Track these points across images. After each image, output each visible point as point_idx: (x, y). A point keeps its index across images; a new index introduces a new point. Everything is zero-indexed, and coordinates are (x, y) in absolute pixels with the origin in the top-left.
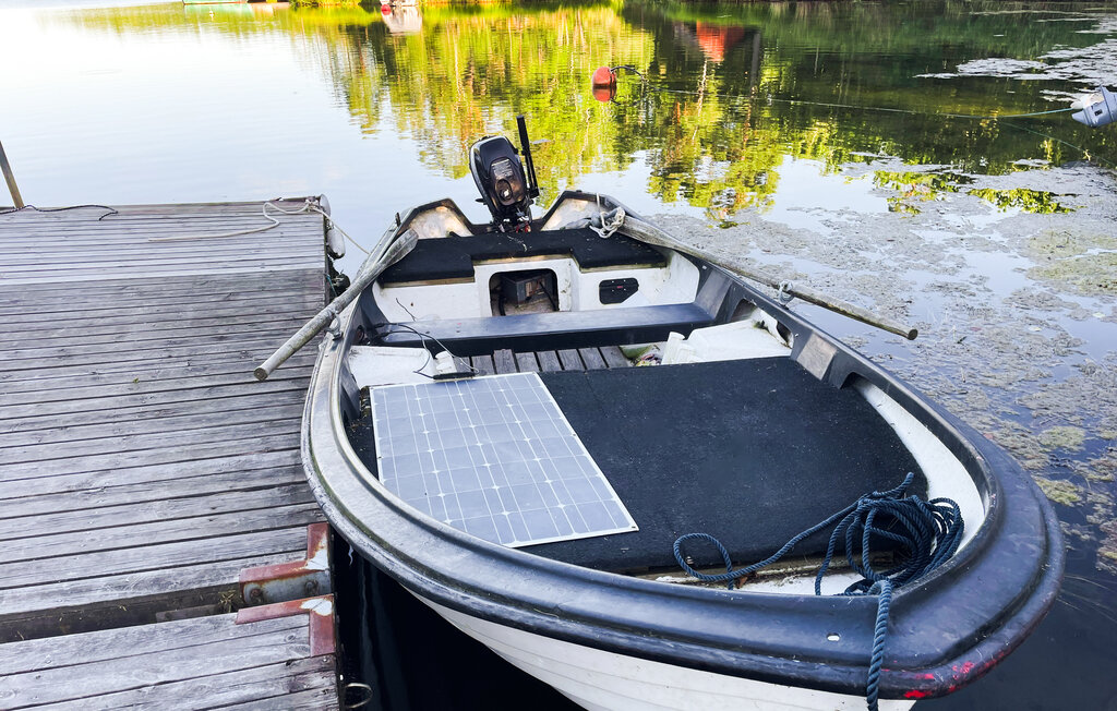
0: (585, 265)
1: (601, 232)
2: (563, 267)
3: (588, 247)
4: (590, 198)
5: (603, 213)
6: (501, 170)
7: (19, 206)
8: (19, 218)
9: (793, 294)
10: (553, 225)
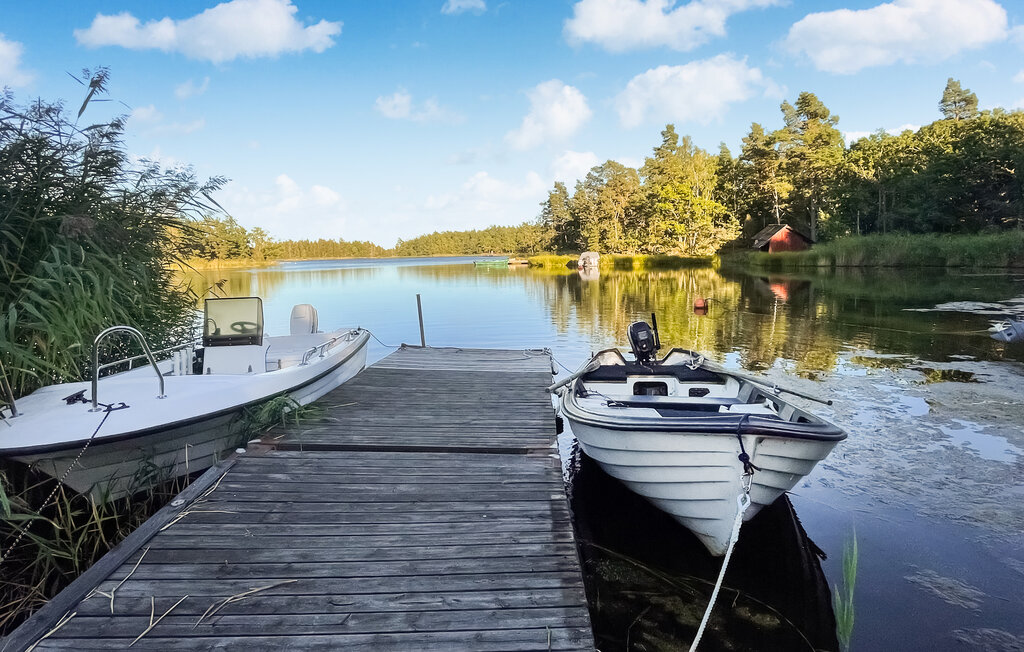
0: (682, 380)
1: (691, 368)
2: (671, 382)
3: (682, 373)
4: (687, 352)
5: (692, 359)
6: (642, 336)
7: (424, 346)
8: (423, 350)
9: (782, 390)
10: (667, 363)
